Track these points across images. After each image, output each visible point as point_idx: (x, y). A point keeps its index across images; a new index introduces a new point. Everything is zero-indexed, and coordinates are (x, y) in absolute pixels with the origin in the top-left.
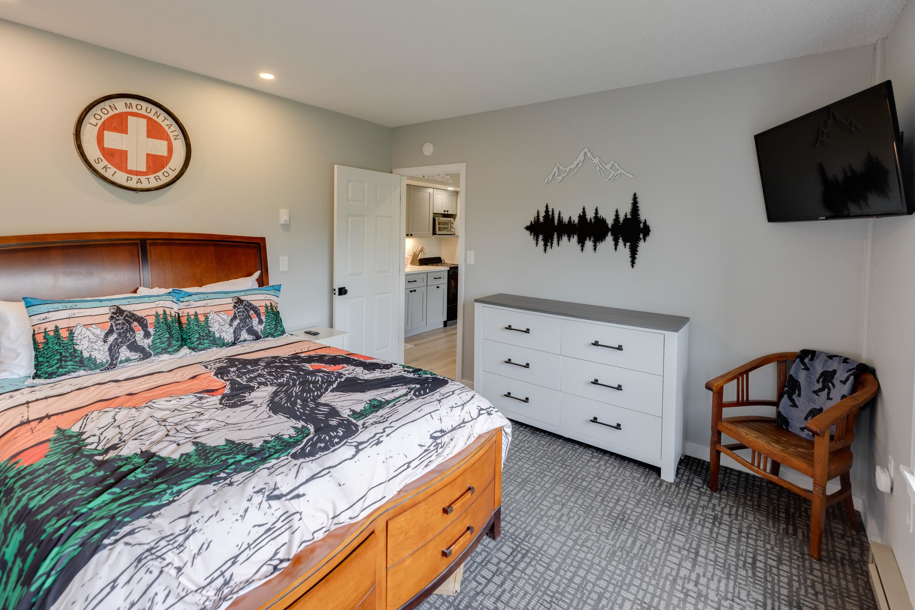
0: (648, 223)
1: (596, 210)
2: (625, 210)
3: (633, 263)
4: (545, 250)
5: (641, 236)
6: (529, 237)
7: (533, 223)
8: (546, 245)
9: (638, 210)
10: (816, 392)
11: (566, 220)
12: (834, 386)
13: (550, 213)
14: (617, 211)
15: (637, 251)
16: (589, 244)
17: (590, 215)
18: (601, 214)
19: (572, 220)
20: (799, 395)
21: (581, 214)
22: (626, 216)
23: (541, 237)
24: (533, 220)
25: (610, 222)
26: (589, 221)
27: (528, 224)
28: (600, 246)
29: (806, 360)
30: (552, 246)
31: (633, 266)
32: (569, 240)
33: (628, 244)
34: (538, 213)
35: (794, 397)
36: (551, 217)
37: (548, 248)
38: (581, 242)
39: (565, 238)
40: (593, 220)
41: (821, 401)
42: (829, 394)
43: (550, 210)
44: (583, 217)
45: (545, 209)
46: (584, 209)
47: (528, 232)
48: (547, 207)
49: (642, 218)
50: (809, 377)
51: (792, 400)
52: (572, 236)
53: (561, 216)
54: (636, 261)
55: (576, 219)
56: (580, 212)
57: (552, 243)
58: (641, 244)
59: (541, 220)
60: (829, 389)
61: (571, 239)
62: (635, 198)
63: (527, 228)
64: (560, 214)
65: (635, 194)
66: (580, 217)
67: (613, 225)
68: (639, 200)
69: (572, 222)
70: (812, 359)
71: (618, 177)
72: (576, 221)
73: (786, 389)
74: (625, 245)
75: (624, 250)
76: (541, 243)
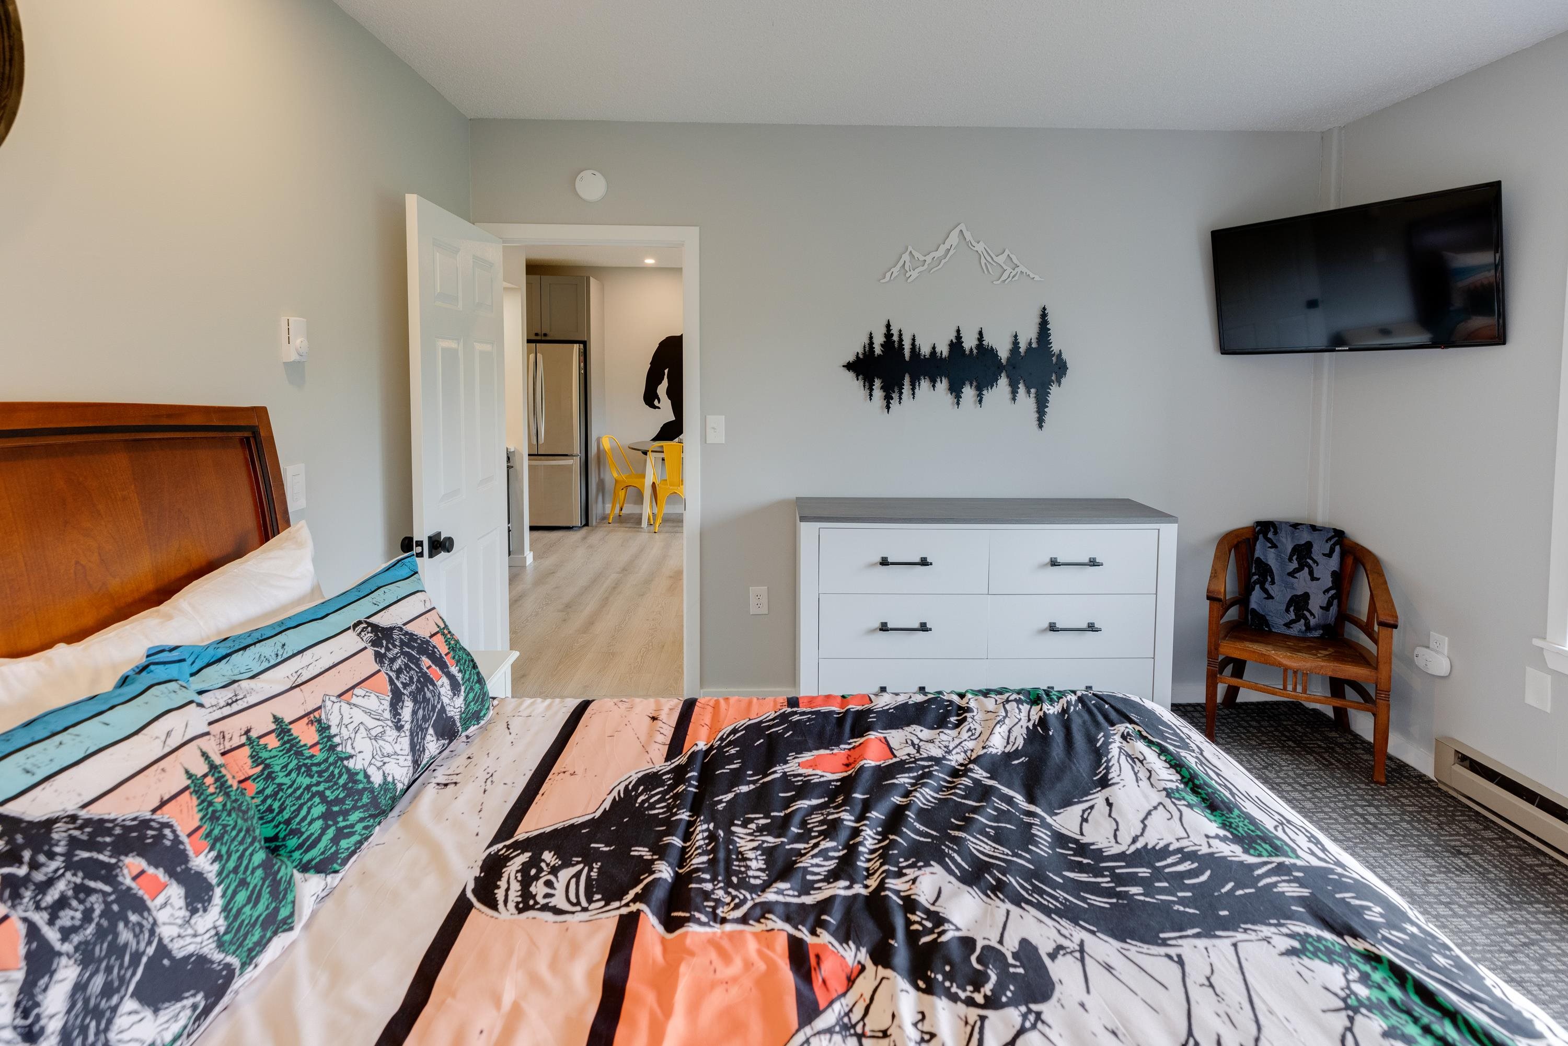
0: (1064, 356)
1: (981, 333)
2: (1028, 334)
3: (1041, 422)
4: (888, 407)
5: (1053, 378)
6: (853, 384)
7: (861, 356)
8: (888, 398)
9: (1049, 335)
10: (1292, 574)
11: (925, 350)
12: (1315, 562)
13: (895, 338)
14: (1016, 336)
15: (1047, 401)
16: (969, 392)
17: (969, 343)
18: (988, 340)
19: (938, 350)
20: (1273, 582)
21: (954, 341)
22: (1030, 343)
23: (877, 383)
24: (861, 351)
25: (1003, 354)
26: (967, 352)
27: (851, 358)
28: (988, 395)
29: (1270, 535)
30: (900, 399)
31: (1041, 426)
32: (934, 386)
33: (1033, 391)
34: (871, 338)
35: (1267, 586)
36: (896, 345)
37: (894, 403)
38: (955, 390)
39: (925, 384)
40: (975, 351)
41: (1302, 583)
42: (1311, 573)
43: (895, 332)
44: (956, 345)
45: (884, 330)
46: (958, 331)
47: (851, 375)
48: (888, 326)
49: (1055, 347)
50: (1278, 556)
51: (1265, 591)
52: (939, 380)
53: (917, 343)
54: (1047, 418)
55: (943, 349)
56: (952, 336)
57: (901, 393)
58: (1054, 389)
59: (878, 350)
60: (1310, 567)
61: (938, 384)
62: (1044, 315)
63: (849, 366)
64: (914, 340)
65: (1044, 309)
66: (952, 345)
67: (1008, 359)
68: (1050, 318)
69: (939, 354)
70: (1276, 533)
71: (1016, 278)
72: (945, 353)
73: (1255, 577)
74: (1029, 392)
75: (1027, 401)
76: (878, 393)
